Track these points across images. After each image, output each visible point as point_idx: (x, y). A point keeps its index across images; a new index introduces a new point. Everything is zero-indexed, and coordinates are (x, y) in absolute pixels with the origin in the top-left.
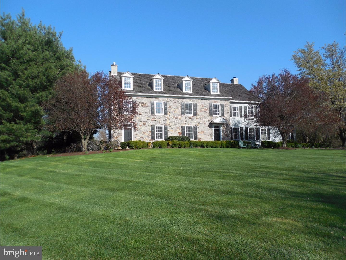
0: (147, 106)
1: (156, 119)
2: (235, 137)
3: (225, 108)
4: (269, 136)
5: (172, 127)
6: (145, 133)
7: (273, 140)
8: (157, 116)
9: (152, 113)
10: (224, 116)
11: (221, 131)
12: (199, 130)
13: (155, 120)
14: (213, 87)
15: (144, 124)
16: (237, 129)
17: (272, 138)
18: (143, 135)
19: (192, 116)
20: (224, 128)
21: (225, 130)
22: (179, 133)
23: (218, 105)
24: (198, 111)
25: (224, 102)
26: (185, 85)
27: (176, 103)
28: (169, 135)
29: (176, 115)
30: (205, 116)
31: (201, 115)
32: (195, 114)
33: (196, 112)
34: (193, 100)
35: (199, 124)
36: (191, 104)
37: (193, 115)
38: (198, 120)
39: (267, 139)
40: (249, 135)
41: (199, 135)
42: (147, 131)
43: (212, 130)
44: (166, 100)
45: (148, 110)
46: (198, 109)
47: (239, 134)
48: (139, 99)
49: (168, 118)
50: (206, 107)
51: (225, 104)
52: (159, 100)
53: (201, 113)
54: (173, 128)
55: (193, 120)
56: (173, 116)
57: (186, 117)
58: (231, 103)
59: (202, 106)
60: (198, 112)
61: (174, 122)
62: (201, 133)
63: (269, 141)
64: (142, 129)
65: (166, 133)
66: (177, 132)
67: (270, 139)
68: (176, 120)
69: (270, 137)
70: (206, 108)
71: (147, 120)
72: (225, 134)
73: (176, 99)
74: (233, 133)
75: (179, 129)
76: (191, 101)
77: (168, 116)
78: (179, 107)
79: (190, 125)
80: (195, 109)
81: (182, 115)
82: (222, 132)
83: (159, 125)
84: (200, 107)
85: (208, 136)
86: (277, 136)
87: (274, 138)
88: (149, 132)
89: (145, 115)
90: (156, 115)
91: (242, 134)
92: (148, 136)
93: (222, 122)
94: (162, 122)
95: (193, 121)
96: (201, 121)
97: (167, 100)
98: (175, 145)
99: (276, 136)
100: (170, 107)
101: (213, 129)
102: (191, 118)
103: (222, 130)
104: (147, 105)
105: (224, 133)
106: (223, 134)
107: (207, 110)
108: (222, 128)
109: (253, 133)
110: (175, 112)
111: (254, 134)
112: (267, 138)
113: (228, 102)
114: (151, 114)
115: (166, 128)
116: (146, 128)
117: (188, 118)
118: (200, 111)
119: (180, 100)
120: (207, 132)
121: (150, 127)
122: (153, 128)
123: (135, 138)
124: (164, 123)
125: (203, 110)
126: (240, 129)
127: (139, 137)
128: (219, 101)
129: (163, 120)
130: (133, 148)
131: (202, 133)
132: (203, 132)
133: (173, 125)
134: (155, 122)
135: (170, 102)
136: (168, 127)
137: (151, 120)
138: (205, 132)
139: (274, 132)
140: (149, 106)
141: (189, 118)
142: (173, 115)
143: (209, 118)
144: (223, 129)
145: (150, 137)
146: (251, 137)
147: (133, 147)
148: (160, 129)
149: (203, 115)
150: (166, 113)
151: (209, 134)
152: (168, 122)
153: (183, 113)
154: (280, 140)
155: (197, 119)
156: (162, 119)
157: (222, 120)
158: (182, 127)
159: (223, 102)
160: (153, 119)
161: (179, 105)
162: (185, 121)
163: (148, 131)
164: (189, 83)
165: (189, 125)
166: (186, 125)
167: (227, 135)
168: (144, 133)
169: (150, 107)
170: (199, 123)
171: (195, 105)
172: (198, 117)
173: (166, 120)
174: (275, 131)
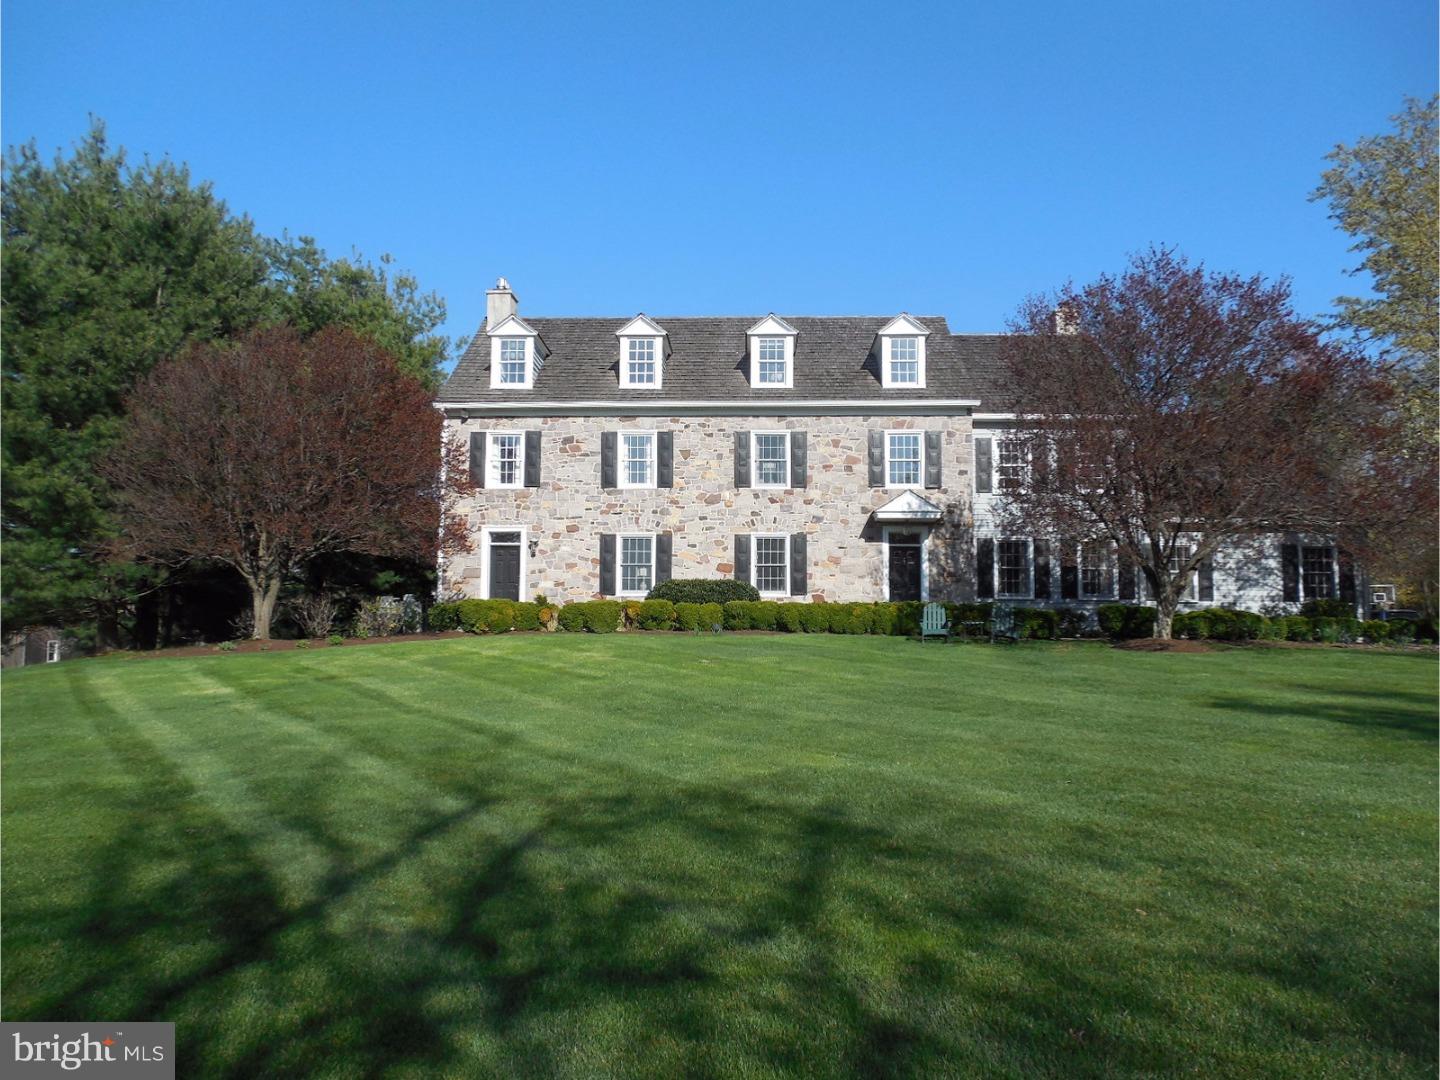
0: (587, 455)
1: (621, 506)
2: (1009, 584)
3: (948, 452)
4: (1210, 579)
5: (692, 539)
6: (575, 565)
7: (1231, 599)
8: (625, 496)
9: (608, 480)
10: (939, 488)
11: (925, 556)
12: (813, 552)
13: (618, 510)
14: (894, 355)
15: (572, 529)
16: (1021, 549)
17: (1224, 589)
18: (566, 576)
19: (786, 492)
20: (938, 542)
21: (943, 551)
22: (721, 568)
23: (916, 439)
24: (812, 468)
25: (945, 425)
26: (763, 355)
27: (711, 435)
28: (677, 574)
29: (709, 488)
30: (848, 488)
31: (828, 487)
32: (800, 480)
33: (805, 471)
34: (789, 419)
35: (817, 527)
36: (782, 438)
37: (789, 487)
38: (813, 510)
39: (1197, 595)
40: (1080, 576)
41: (818, 575)
42: (581, 558)
43: (881, 552)
44: (667, 424)
45: (591, 469)
46: (813, 458)
47: (1027, 571)
48: (553, 425)
49: (674, 502)
50: (850, 449)
51: (950, 434)
52: (637, 426)
53: (828, 476)
54: (694, 546)
55: (788, 509)
56: (696, 493)
57: (756, 496)
58: (977, 424)
59: (836, 443)
60: (815, 474)
61: (701, 519)
62: (823, 566)
63: (1206, 603)
64: (563, 548)
65: (664, 566)
66: (715, 563)
67: (1216, 594)
68: (708, 510)
69: (1210, 587)
70: (853, 453)
71: (584, 513)
72: (944, 570)
73: (713, 420)
74: (996, 566)
75: (725, 549)
76: (783, 423)
77: (674, 493)
78: (726, 453)
79: (775, 530)
80: (799, 462)
81: (737, 486)
82: (929, 560)
83: (634, 532)
84: (821, 450)
85: (858, 582)
86: (1257, 581)
87: (1239, 589)
88: (593, 561)
89: (577, 491)
90: (621, 492)
91: (1044, 571)
92: (586, 579)
93: (919, 516)
94: (647, 517)
95: (787, 515)
96: (828, 514)
97: (674, 427)
98: (654, 619)
99: (1248, 580)
100: (686, 454)
101: (885, 547)
102: (782, 501)
103: (931, 553)
104: (584, 448)
105: (939, 565)
106: (935, 570)
107: (856, 461)
108: (927, 544)
109: (1104, 567)
110: (708, 476)
111: (1110, 572)
112: (1197, 589)
113: (962, 423)
114: (603, 487)
115: (664, 545)
116: (578, 544)
117: (764, 500)
118: (825, 467)
119: (732, 424)
120: (853, 561)
121: (597, 543)
122: (607, 543)
123: (534, 586)
124: (658, 524)
125: (838, 462)
126: (1031, 549)
127: (550, 584)
128: (919, 420)
129: (655, 512)
130: (474, 629)
131: (833, 567)
132: (836, 561)
133: (695, 532)
134: (619, 522)
135: (688, 434)
136: (676, 539)
137: (602, 513)
138: (846, 561)
139: (1239, 562)
140: (593, 453)
141: (773, 501)
142: (699, 488)
143: (868, 497)
144: (936, 546)
145: (596, 583)
146: (1093, 584)
147: (473, 626)
148: (640, 548)
149: (837, 484)
150: (665, 481)
151: (863, 570)
152: (672, 520)
153: (741, 480)
154: (1273, 599)
155: (808, 502)
156: (651, 506)
157: (920, 507)
158: (738, 539)
159: (936, 423)
160: (611, 506)
161: (727, 446)
162: (753, 513)
163: (587, 560)
164: (782, 347)
165: (769, 530)
166: (756, 530)
167: (957, 577)
168: (571, 566)
169: (599, 459)
170: (818, 519)
171: (799, 443)
172: (813, 493)
173: (664, 512)
174: (1245, 556)
